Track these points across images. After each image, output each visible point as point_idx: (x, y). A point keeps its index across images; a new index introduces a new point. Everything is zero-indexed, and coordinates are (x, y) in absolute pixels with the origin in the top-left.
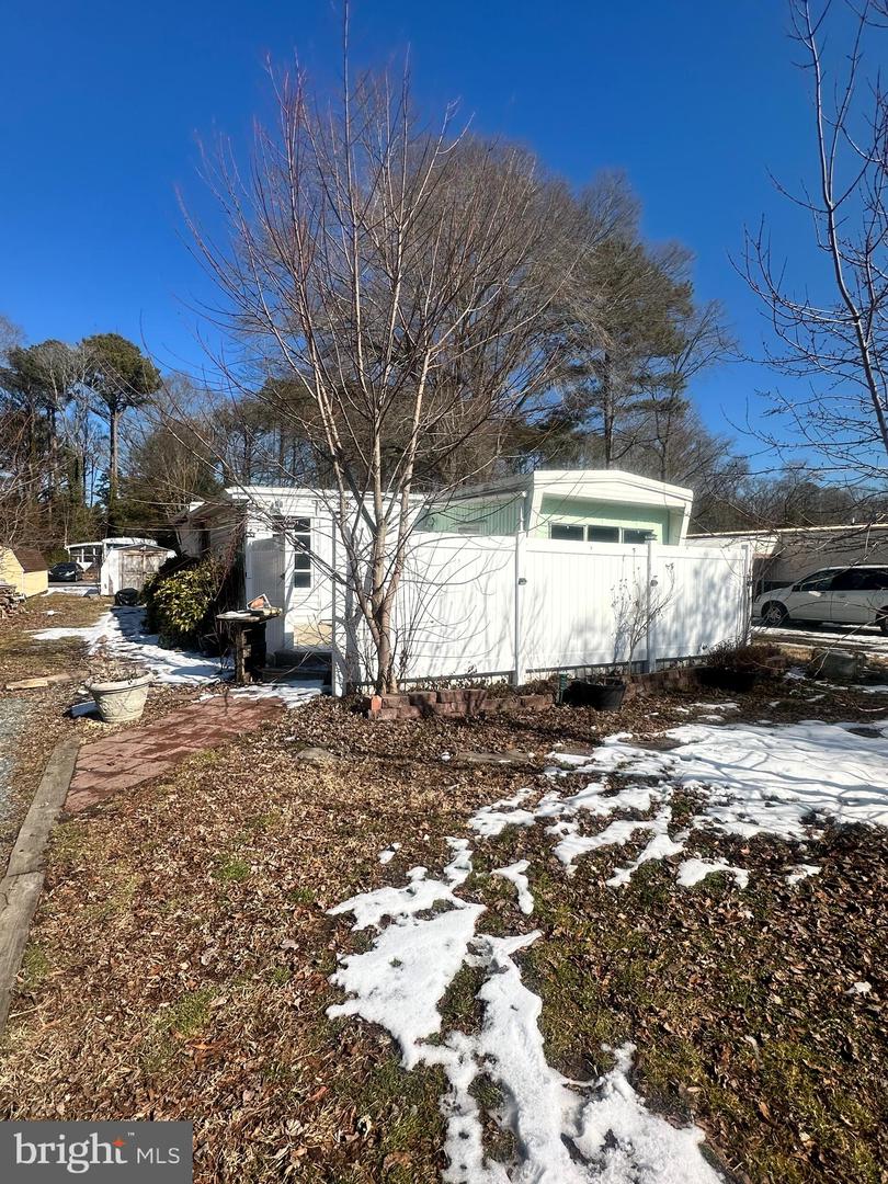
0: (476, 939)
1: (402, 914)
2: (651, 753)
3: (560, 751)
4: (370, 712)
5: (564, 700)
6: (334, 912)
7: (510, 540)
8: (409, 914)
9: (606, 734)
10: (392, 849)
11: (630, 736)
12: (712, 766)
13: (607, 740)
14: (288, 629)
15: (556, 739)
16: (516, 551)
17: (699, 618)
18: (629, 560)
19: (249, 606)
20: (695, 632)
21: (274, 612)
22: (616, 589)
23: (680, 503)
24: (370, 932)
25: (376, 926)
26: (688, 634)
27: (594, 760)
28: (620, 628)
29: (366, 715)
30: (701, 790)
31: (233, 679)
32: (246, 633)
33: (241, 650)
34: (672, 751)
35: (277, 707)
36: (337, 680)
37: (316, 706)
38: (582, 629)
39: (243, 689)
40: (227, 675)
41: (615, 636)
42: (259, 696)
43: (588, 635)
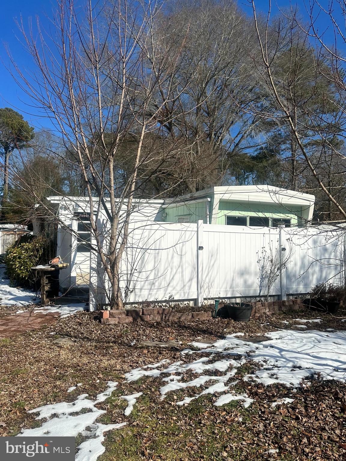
0: (94, 425)
1: (63, 414)
2: (248, 343)
3: (198, 341)
4: (102, 320)
5: (217, 315)
6: (30, 412)
7: (193, 226)
8: (67, 413)
9: (230, 333)
10: (76, 386)
11: (243, 334)
12: (278, 351)
13: (228, 336)
14: (73, 274)
15: (199, 335)
16: (197, 231)
17: (317, 269)
18: (267, 236)
19: (51, 262)
20: (315, 276)
21: (65, 265)
22: (260, 253)
23: (307, 203)
24: (44, 420)
25: (48, 418)
26: (311, 278)
27: (213, 346)
28: (262, 275)
29: (100, 321)
30: (262, 363)
31: (40, 303)
32: (47, 278)
33: (44, 286)
34: (261, 343)
35: (54, 317)
36: (91, 302)
37: (75, 316)
38: (243, 273)
39: (42, 308)
40: (37, 301)
41: (260, 279)
42: (48, 311)
43: (247, 277)
